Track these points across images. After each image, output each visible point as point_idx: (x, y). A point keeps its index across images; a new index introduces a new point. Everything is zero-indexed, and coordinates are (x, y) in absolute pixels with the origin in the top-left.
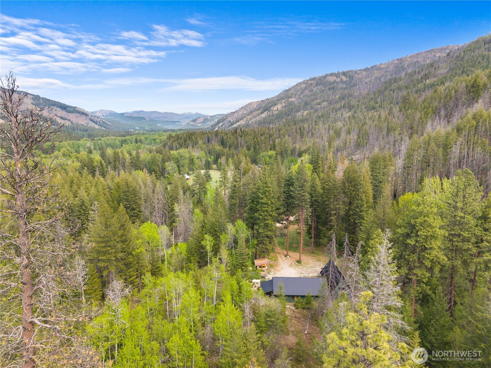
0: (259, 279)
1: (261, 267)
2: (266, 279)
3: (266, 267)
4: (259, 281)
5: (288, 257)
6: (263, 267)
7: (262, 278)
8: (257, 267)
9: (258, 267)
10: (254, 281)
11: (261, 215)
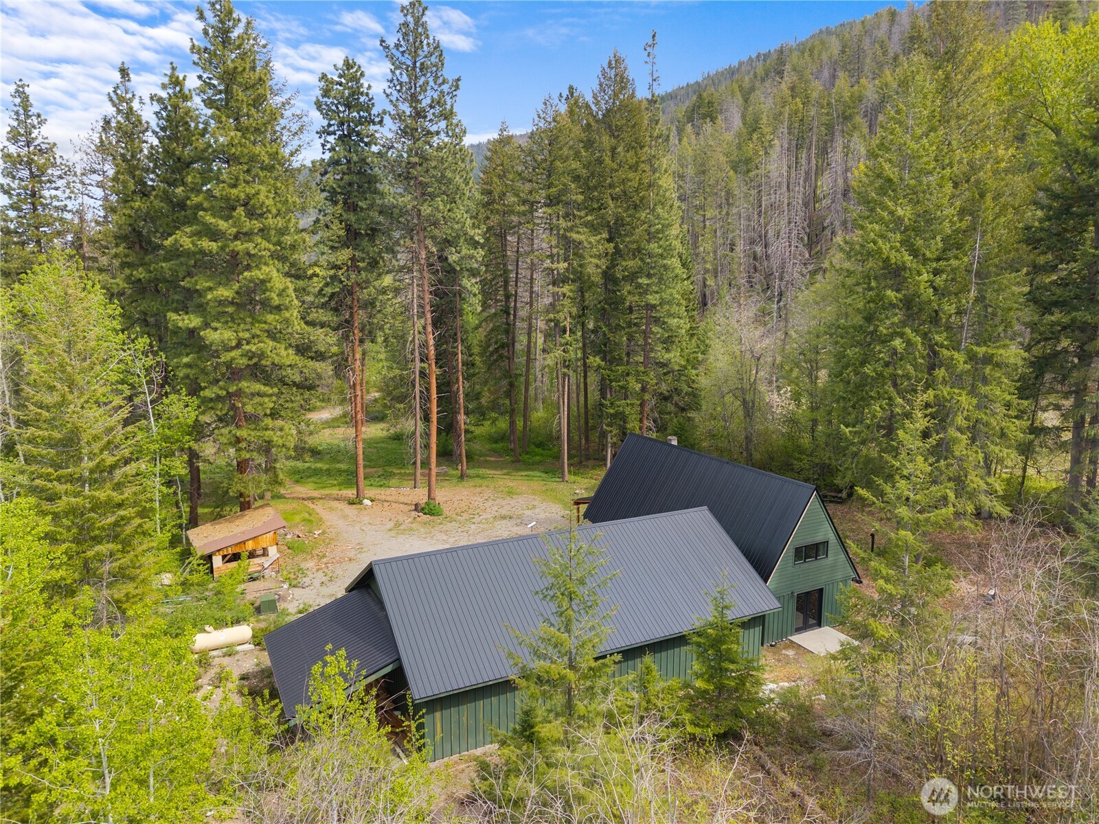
0: (237, 622)
1: (236, 557)
2: (285, 613)
3: (273, 551)
4: (243, 632)
5: (367, 502)
6: (252, 555)
7: (258, 610)
8: (209, 558)
9: (217, 561)
10: (205, 639)
11: (214, 235)
